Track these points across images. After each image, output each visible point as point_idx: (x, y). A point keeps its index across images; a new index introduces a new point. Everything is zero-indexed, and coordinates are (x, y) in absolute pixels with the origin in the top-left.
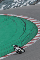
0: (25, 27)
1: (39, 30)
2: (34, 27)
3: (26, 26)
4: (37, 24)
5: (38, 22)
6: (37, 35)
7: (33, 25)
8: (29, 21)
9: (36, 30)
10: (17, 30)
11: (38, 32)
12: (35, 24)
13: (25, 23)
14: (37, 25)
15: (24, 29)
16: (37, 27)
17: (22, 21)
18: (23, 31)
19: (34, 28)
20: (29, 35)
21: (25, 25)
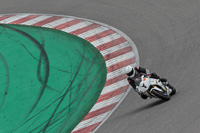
0: (42, 66)
1: (108, 64)
2: (86, 56)
3: (47, 60)
4: (98, 37)
5: (97, 31)
6: (106, 90)
7: (78, 46)
8: (56, 31)
9: (95, 69)
10: (8, 83)
11: (110, 76)
12: (86, 43)
13: (41, 47)
14: (96, 44)
15: (43, 75)
16: (96, 51)
17: (25, 39)
18: (39, 85)
19: (88, 60)
20: (68, 96)
21: (44, 53)
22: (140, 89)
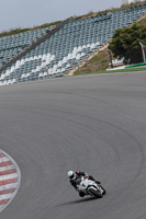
22: (80, 187)
